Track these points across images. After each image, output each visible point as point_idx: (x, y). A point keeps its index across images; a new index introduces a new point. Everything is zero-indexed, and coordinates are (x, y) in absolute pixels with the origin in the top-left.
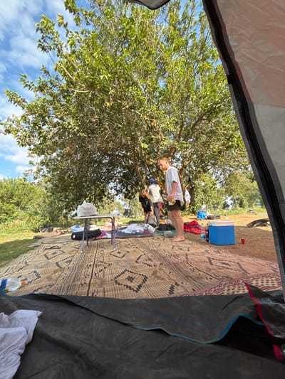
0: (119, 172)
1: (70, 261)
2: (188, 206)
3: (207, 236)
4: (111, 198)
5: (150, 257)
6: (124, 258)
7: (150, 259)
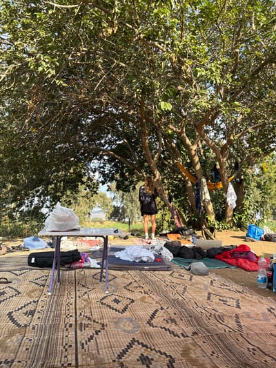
0: (108, 141)
1: (32, 313)
2: (230, 213)
3: (270, 279)
4: (93, 188)
5: (173, 316)
6: (127, 314)
7: (173, 321)
